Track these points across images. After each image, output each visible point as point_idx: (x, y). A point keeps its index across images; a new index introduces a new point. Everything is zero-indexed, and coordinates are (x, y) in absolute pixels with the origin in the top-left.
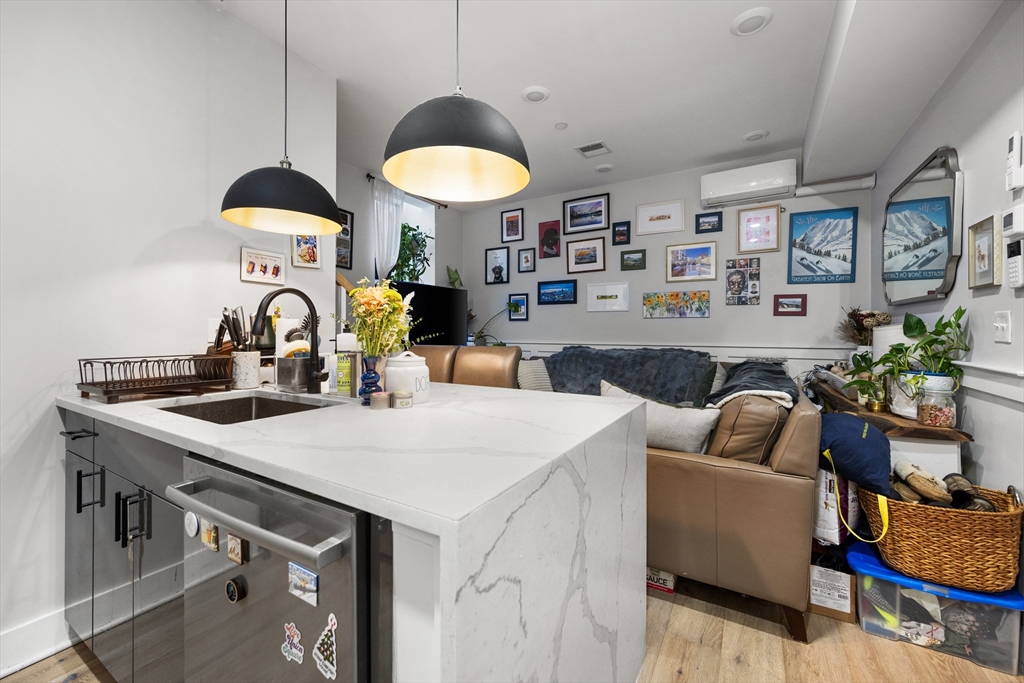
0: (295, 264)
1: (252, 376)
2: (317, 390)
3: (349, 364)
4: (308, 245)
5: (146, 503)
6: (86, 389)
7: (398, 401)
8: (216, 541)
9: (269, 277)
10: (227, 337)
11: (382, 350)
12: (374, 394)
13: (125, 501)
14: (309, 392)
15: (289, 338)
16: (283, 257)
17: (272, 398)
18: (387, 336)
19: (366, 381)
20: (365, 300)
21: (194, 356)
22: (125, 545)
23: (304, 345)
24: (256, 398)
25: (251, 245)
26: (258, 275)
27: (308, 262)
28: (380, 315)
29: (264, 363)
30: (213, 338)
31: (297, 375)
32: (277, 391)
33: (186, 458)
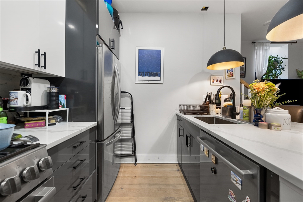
0: (226, 78)
1: (214, 112)
2: (235, 118)
3: (248, 111)
4: (230, 72)
5: (191, 139)
6: (181, 111)
7: (273, 127)
8: (208, 155)
9: (218, 83)
10: (208, 100)
11: (263, 106)
12: (260, 123)
13: (188, 137)
14: (232, 118)
15: (225, 101)
16: (222, 77)
17: (220, 118)
18: (266, 101)
19: (256, 117)
20: (257, 87)
21: (200, 105)
22: (188, 147)
23: (230, 103)
24: (215, 118)
25: (213, 75)
26: (215, 83)
27: (230, 77)
28: (264, 93)
29: (217, 108)
30: (204, 100)
31: (228, 112)
32: (222, 116)
33: (201, 131)
